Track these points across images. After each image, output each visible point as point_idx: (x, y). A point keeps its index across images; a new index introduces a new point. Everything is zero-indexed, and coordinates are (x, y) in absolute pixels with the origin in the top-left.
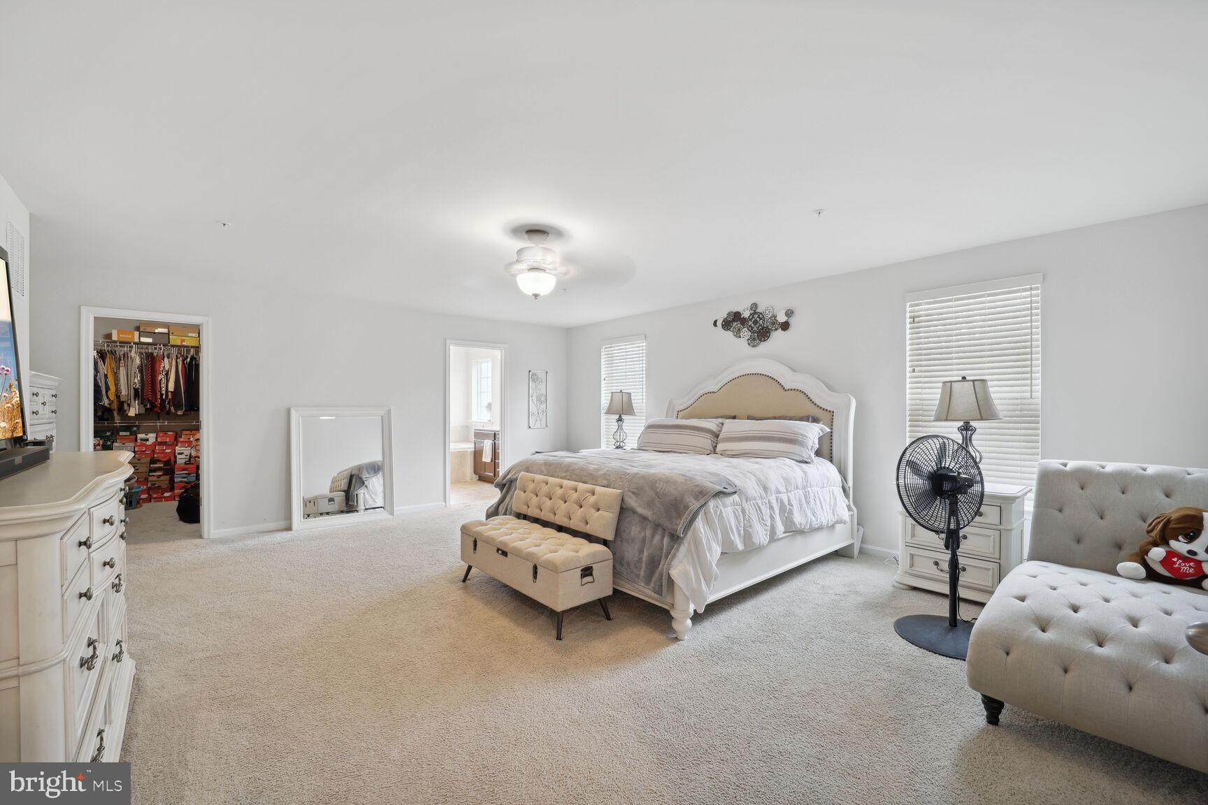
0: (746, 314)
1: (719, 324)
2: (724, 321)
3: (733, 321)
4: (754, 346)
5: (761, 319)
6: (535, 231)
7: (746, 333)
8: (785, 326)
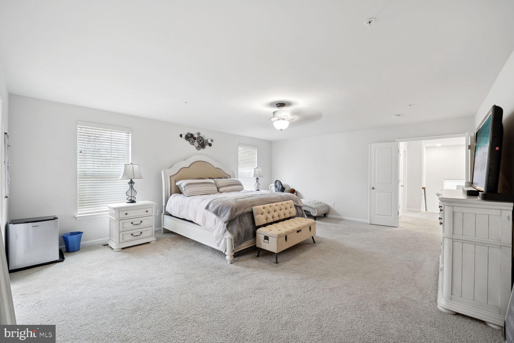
0: (196, 136)
1: (184, 136)
2: (185, 136)
3: (190, 137)
4: (199, 150)
5: (203, 140)
6: (281, 105)
7: (196, 144)
8: (210, 145)
